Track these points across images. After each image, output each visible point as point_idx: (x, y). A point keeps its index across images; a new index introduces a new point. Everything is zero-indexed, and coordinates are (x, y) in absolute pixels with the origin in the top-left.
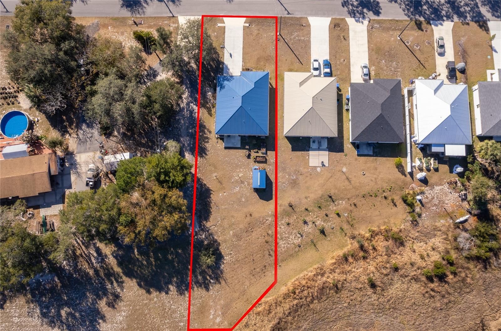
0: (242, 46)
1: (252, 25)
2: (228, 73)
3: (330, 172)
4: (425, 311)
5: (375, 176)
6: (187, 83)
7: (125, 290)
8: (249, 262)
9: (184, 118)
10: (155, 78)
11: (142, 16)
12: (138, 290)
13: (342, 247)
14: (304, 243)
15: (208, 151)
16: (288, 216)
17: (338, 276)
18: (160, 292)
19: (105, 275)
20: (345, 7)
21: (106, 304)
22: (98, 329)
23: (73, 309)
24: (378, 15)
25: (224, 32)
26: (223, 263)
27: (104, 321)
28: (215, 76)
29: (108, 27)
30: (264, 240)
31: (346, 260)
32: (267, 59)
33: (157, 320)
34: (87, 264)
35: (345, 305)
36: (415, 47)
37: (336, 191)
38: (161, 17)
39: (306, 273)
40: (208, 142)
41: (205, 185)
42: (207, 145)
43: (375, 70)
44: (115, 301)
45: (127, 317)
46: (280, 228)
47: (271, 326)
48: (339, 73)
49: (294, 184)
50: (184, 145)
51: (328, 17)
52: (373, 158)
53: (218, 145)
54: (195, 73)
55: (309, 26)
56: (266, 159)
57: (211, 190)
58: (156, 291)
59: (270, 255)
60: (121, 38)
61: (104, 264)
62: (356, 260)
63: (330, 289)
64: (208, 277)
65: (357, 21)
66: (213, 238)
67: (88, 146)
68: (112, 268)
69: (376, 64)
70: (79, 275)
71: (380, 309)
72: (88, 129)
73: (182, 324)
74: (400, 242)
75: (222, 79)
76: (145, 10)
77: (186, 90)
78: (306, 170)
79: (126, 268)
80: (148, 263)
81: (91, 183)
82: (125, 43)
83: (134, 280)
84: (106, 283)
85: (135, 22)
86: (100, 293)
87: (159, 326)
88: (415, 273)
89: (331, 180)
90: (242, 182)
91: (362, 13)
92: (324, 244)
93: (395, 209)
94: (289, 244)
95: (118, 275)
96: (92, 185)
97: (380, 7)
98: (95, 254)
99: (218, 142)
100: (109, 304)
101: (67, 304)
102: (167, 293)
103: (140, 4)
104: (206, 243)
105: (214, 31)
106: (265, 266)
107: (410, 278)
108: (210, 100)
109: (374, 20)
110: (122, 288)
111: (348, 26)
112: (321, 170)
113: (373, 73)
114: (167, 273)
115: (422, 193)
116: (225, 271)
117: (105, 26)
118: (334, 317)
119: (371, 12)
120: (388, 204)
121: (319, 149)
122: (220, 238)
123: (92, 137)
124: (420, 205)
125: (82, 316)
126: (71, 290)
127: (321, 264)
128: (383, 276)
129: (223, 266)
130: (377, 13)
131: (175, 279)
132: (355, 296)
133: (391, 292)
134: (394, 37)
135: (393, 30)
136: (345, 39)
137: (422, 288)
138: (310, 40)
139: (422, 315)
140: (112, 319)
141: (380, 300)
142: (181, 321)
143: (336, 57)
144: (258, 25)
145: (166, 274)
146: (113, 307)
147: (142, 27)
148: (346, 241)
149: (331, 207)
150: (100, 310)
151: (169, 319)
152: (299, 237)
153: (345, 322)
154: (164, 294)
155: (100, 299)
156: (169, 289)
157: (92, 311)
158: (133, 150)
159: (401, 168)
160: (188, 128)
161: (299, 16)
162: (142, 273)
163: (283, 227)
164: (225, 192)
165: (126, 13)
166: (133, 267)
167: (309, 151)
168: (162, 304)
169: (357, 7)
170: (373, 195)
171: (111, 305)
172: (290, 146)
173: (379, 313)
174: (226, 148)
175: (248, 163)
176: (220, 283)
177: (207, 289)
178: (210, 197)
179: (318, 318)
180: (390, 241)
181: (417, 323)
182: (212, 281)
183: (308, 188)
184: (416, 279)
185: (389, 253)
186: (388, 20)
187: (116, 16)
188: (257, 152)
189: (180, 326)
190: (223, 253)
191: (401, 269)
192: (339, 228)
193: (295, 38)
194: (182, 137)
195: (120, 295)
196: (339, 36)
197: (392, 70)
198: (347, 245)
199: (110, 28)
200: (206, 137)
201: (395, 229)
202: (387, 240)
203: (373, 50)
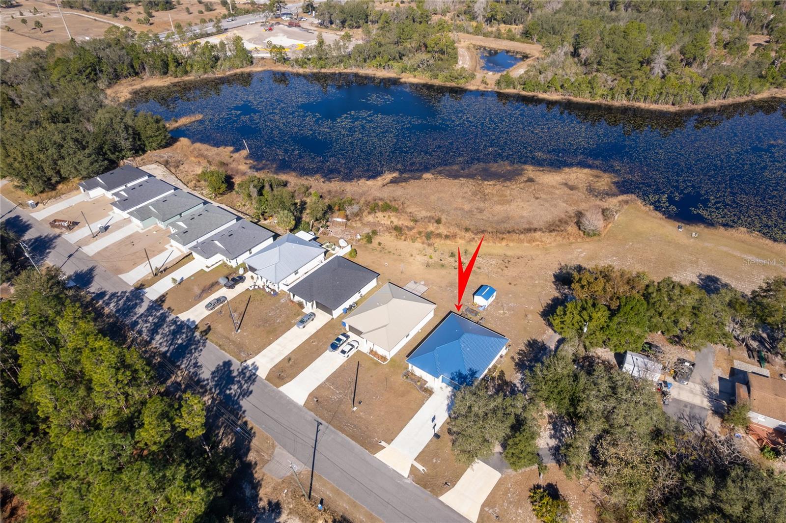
0: (412, 422)
13: (445, 244)
15: (524, 343)
17: (462, 234)
25: (421, 453)
26: (556, 273)
31: (447, 237)
35: (468, 222)
51: (280, 392)
55: (311, 396)
65: (258, 369)
67: (687, 410)
69: (287, 323)
78: (434, 287)
97: (217, 369)
105: (435, 465)
109: (239, 360)
111: (271, 369)
112: (420, 281)
119: (232, 369)
120: (385, 246)
130: (228, 364)
134: (242, 335)
138: (326, 380)
144: (369, 437)
148: (438, 245)
161: (312, 413)
164: (526, 308)
175: (486, 315)
178: (544, 310)
186: (226, 352)
193: (340, 393)
196: (292, 366)
200: (520, 355)
201: (394, 235)
203: (276, 335)
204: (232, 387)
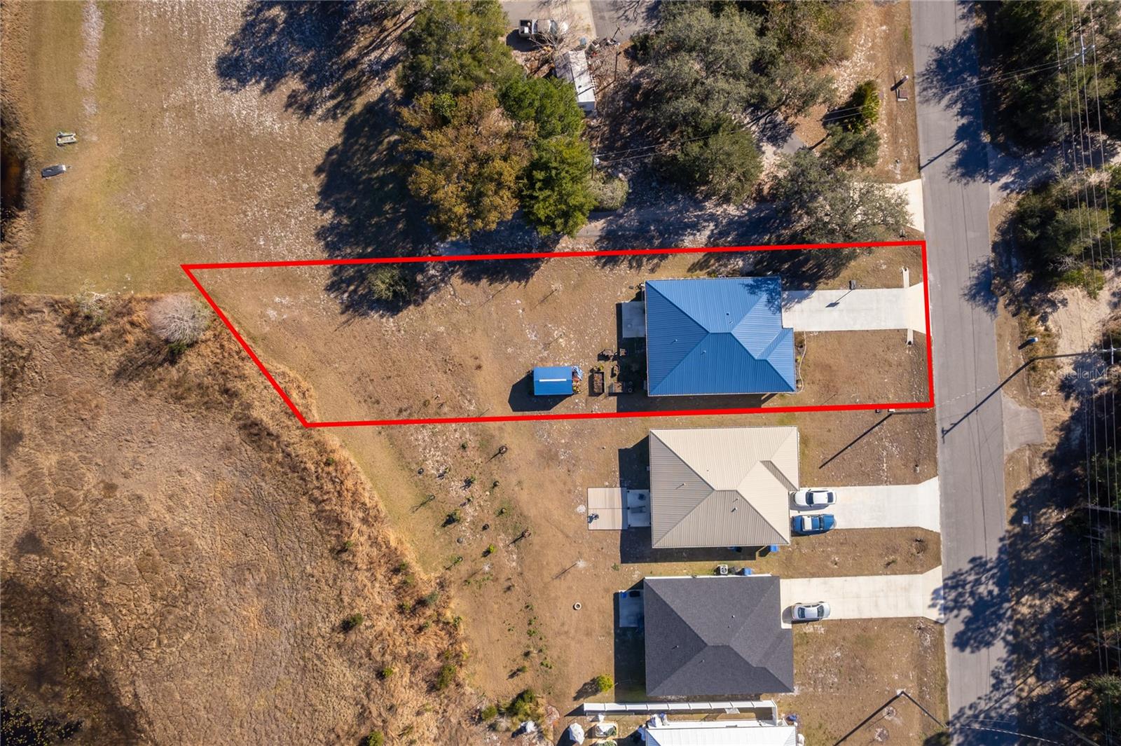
0: (857, 327)
1: (910, 349)
2: (790, 300)
3: (576, 532)
4: (301, 731)
5: (573, 631)
6: (761, 212)
7: (320, 124)
8: (385, 370)
9: (681, 212)
10: (768, 139)
11: (917, 99)
12: (322, 149)
13: (422, 560)
14: (428, 481)
15: (612, 270)
16: (481, 445)
17: (363, 551)
18: (319, 194)
19: (348, 82)
20: (971, 565)
21: (293, 91)
22: (248, 82)
23: (282, 30)
24: (955, 644)
25: (888, 287)
26: (382, 317)
27: (263, 92)
28: (783, 272)
29: (885, 23)
30: (429, 398)
31: (396, 571)
32: (828, 387)
33: (267, 193)
34: (367, 43)
35: (308, 567)
36: (879, 730)
37: (537, 548)
38: (916, 140)
39: (368, 485)
40: (631, 267)
41: (538, 268)
42: (624, 265)
43: (815, 635)
44: (300, 107)
45: (271, 134)
46: (455, 430)
47: (265, 419)
48: (804, 551)
49: (548, 456)
50: (621, 216)
51: (942, 524)
52: (613, 627)
53: (624, 290)
54: (785, 228)
55: (917, 481)
56: (599, 394)
57: (527, 282)
58: (321, 186)
59: (401, 411)
60: (859, 57)
61: (369, 77)
62: (397, 590)
63: (337, 536)
64: (352, 288)
65: (936, 592)
66: (429, 293)
67: (607, 15)
68: (360, 94)
69: (831, 637)
70: (346, 31)
71: (302, 641)
72: (643, 10)
73: (262, 243)
74: (436, 683)
75: (771, 287)
76: (933, 102)
77: (745, 212)
78: (579, 481)
79: (362, 121)
80: (374, 163)
81: (526, 30)
82: (848, 67)
83: (340, 141)
84: (333, 85)
85: (901, 82)
86: (314, 76)
87: (256, 198)
88: (375, 714)
89: (560, 536)
90: (547, 346)
91: (957, 605)
92: (426, 522)
93: (505, 674)
94: (424, 449)
95: (348, 108)
96: (523, 32)
97: (978, 648)
98: (386, 57)
99: (631, 288)
100: (294, 96)
101: (291, 16)
102: (318, 207)
103: (948, 90)
104: (419, 278)
105: (889, 263)
106: (378, 402)
107: (365, 702)
108: (726, 266)
109: (941, 633)
110: (324, 118)
111: (922, 573)
112: (580, 515)
113: (808, 629)
114: (356, 204)
115: (541, 735)
116: (365, 322)
117: (888, 17)
118: (284, 547)
119: (962, 627)
120: (514, 660)
121: (626, 508)
122: (430, 307)
123: (628, 19)
124: (514, 730)
125: (271, 47)
126: (316, 19)
127: (386, 517)
128: (367, 646)
129: (376, 316)
130: (961, 642)
131: (345, 221)
132: (326, 588)
133: (335, 662)
134: (901, 680)
135: (920, 679)
136: (888, 564)
137: (346, 728)
138: (881, 484)
139: (294, 725)
140: (267, 106)
141: (320, 639)
142: (267, 239)
143: (842, 544)
144: (912, 362)
145: (354, 201)
146: (288, 105)
147: (889, 102)
148: (436, 570)
149: (502, 536)
150: (283, 81)
151: (270, 215)
152: (438, 470)
153: (276, 568)
154: (316, 201)
155: (302, 78)
156: (325, 210)
157: (279, 67)
158: (603, 109)
159: (592, 688)
160: (658, 221)
161: (939, 455)
162: (354, 154)
163: (457, 435)
164: (523, 310)
165: (923, 59)
166: (365, 136)
167: (621, 486)
168: (297, 200)
169: (972, 594)
170: (531, 628)
171: (292, 101)
172: (630, 445)
173: (295, 636)
174: (619, 306)
175: (586, 357)
176: (343, 313)
177: (331, 288)
178: (512, 281)
179: (283, 512)
180: (438, 664)
181: (278, 714)
182: (346, 295)
183: (540, 486)
184: (363, 716)
185: (414, 661)
186: (945, 668)
187: (914, 38)
188: (613, 375)
189: (258, 240)
190: (400, 314)
191: (382, 685)
192: (461, 553)
193: (885, 448)
194: (638, 210)
195: (311, 117)
196: (895, 551)
197: (817, 672)
198: (426, 571)
199: (884, 28)
200: (642, 263)
201: (462, 674)
202: (439, 655)
203: (864, 630)
204: (985, 593)
